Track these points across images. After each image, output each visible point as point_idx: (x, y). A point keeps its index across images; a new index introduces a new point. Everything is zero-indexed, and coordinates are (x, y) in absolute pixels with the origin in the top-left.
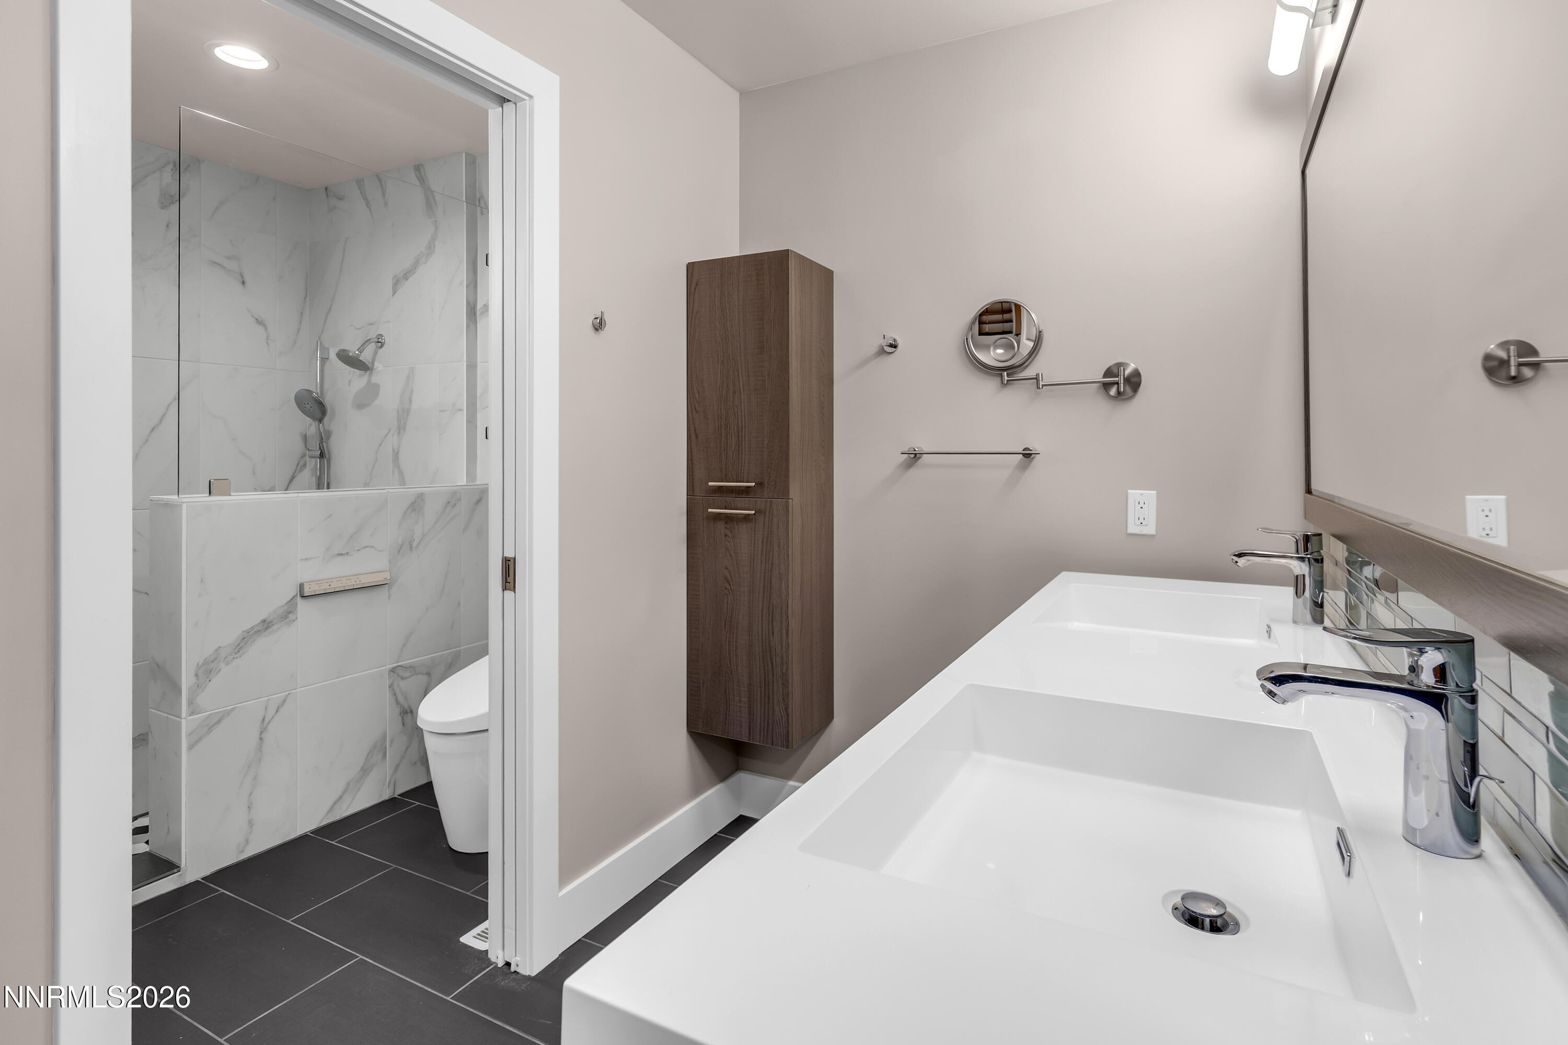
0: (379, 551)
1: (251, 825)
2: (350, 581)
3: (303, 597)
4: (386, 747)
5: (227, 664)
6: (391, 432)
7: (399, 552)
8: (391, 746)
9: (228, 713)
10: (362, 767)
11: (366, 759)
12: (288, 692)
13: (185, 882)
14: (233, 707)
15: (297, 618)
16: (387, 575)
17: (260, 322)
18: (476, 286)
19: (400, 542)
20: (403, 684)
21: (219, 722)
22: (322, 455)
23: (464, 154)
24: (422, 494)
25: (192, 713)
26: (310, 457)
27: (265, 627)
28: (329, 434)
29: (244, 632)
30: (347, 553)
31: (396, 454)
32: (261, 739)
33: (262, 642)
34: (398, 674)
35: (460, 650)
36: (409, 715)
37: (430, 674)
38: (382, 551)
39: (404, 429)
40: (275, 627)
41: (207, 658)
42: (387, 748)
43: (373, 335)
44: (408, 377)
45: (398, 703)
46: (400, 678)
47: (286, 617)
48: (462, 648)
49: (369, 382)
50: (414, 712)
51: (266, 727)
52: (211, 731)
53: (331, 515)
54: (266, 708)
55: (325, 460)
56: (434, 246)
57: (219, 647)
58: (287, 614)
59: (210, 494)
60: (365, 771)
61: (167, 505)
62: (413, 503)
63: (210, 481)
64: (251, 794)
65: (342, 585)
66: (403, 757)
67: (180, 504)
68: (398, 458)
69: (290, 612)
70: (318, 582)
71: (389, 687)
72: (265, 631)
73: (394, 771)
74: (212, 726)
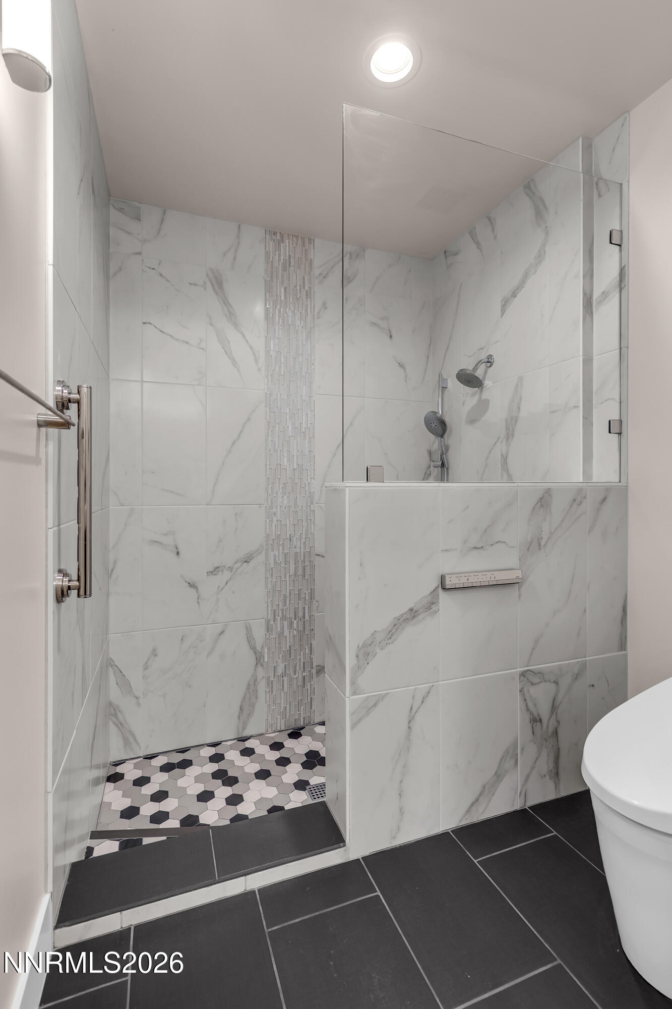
0: (511, 547)
1: (401, 813)
2: (486, 576)
3: (444, 589)
4: (517, 754)
5: (382, 649)
6: (500, 440)
7: (528, 549)
8: (522, 754)
9: (382, 697)
10: (497, 772)
11: (500, 764)
12: (432, 684)
13: (349, 858)
14: (386, 692)
15: (439, 610)
16: (519, 573)
17: (401, 366)
18: (592, 276)
19: (529, 539)
20: (533, 691)
21: (375, 705)
22: (443, 465)
23: (581, 140)
24: (549, 489)
25: (354, 693)
26: (434, 467)
27: (412, 616)
28: (447, 448)
29: (395, 618)
30: (482, 547)
31: (505, 459)
32: (409, 728)
33: (410, 631)
34: (528, 679)
35: (586, 660)
36: (539, 724)
37: (557, 682)
38: (513, 547)
39: (513, 435)
40: (420, 617)
41: (365, 641)
42: (519, 755)
43: (484, 356)
44: (517, 385)
45: (528, 709)
46: (530, 684)
47: (430, 608)
48: (588, 658)
49: (480, 400)
50: (543, 721)
51: (414, 716)
52: (370, 713)
53: (468, 507)
54: (413, 697)
55: (445, 469)
56: (545, 252)
57: (375, 631)
58: (431, 604)
59: (367, 480)
60: (499, 776)
61: (335, 490)
62: (541, 498)
63: (367, 468)
64: (401, 782)
65: (478, 580)
66: (533, 768)
67: (344, 488)
68: (507, 463)
69: (433, 603)
70: (458, 575)
71: (520, 691)
72: (412, 620)
73: (525, 781)
74: (370, 709)
